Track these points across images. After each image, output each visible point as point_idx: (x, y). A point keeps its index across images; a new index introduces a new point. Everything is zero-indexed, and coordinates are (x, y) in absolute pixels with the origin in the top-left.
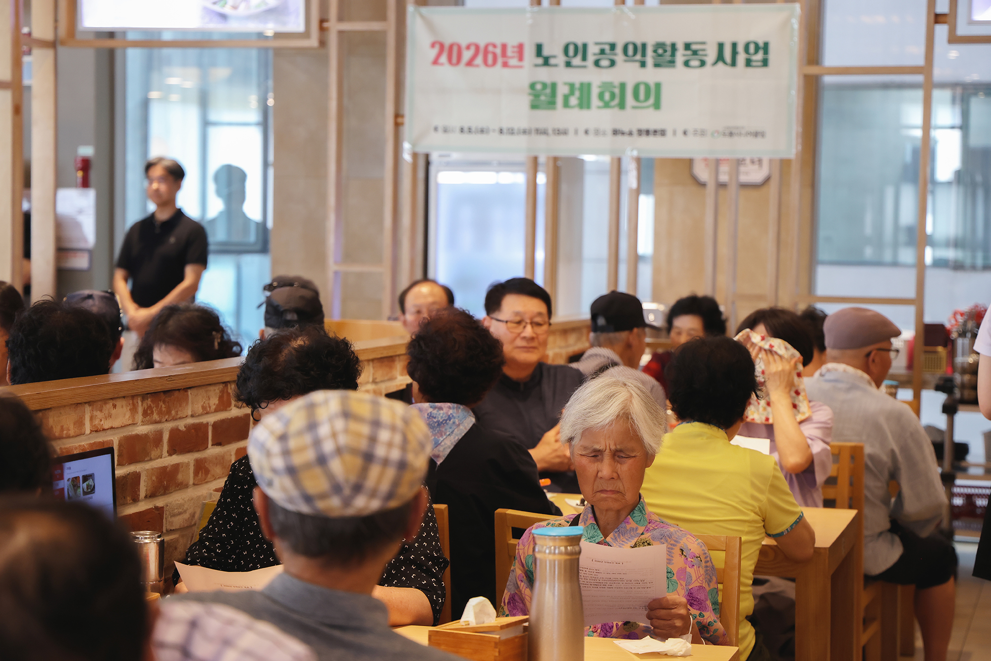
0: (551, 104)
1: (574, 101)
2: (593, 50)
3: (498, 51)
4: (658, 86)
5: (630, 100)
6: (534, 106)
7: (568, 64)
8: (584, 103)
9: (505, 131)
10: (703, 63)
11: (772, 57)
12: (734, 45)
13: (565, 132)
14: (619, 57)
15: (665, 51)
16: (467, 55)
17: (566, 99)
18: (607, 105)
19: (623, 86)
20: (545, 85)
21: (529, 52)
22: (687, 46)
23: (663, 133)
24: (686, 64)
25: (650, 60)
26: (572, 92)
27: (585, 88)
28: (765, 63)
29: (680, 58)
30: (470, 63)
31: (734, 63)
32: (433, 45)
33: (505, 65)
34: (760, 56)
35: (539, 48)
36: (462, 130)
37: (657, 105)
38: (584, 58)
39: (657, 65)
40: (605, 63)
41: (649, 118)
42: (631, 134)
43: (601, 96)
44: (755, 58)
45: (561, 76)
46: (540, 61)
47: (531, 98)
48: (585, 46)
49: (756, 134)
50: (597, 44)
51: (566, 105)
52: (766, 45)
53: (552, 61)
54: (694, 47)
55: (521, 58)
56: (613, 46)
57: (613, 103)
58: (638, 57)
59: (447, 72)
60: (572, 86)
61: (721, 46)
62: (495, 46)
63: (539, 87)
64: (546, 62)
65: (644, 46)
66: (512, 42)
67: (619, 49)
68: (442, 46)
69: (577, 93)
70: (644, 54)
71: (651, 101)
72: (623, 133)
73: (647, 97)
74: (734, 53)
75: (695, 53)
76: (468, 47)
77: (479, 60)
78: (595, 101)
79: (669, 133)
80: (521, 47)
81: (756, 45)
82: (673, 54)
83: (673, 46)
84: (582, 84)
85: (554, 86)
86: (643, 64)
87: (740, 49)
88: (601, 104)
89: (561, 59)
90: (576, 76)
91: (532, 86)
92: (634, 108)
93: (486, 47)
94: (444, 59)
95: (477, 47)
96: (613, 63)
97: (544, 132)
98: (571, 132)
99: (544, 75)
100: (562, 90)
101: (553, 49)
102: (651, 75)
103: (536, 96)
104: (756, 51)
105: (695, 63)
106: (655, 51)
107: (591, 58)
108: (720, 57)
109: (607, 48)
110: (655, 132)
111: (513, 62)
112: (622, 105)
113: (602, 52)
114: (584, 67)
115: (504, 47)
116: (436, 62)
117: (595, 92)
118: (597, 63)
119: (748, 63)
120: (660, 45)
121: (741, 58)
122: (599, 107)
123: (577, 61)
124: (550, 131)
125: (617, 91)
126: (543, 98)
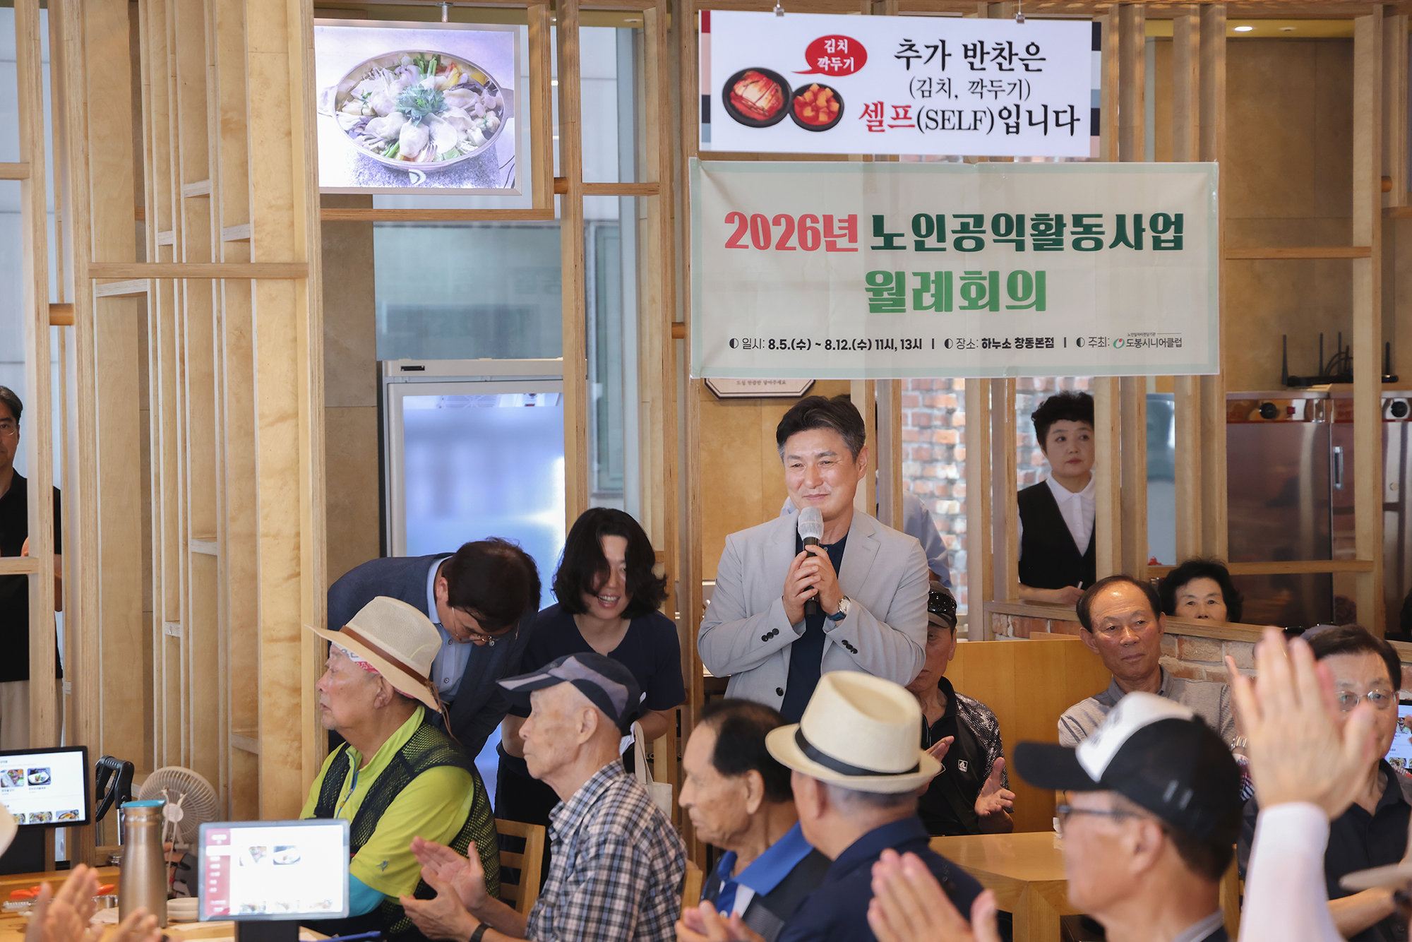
0: (897, 304)
1: (928, 299)
2: (952, 225)
3: (820, 226)
4: (1041, 275)
5: (1004, 298)
6: (874, 308)
7: (920, 246)
8: (943, 304)
9: (834, 344)
10: (1099, 245)
11: (1186, 235)
12: (1138, 218)
13: (918, 345)
14: (988, 237)
15: (1049, 227)
16: (777, 232)
17: (918, 295)
18: (973, 305)
19: (994, 276)
20: (887, 276)
21: (864, 228)
22: (1077, 220)
23: (1049, 343)
24: (1077, 245)
25: (1029, 241)
26: (925, 288)
27: (944, 279)
28: (1178, 244)
29: (1068, 238)
30: (781, 245)
31: (1138, 245)
32: (730, 219)
33: (831, 247)
34: (1170, 235)
35: (878, 222)
36: (772, 344)
37: (1040, 305)
38: (941, 238)
39: (1037, 247)
40: (970, 244)
41: (1030, 323)
42: (1007, 345)
43: (965, 292)
44: (1163, 236)
45: (910, 263)
46: (880, 241)
47: (871, 295)
48: (941, 218)
49: (1170, 343)
50: (955, 216)
51: (918, 305)
52: (1179, 217)
53: (897, 242)
54: (1086, 221)
55: (853, 238)
56: (979, 220)
57: (981, 303)
58: (1013, 236)
59: (751, 259)
60: (924, 277)
61: (1121, 219)
62: (814, 219)
63: (879, 279)
64: (889, 244)
65: (1021, 218)
66: (840, 214)
67: (987, 225)
68: (742, 218)
69: (933, 287)
70: (1021, 232)
71: (1033, 298)
72: (997, 345)
73: (1027, 295)
74: (1139, 230)
75: (1088, 229)
76: (777, 221)
77: (794, 241)
78: (958, 300)
79: (1058, 343)
80: (852, 220)
81: (1166, 217)
82: (1059, 232)
83: (1059, 218)
84: (938, 274)
85: (900, 276)
86: (1020, 246)
87: (1146, 224)
88: (966, 303)
89: (909, 239)
90: (931, 263)
91: (871, 277)
92: (1009, 307)
93: (803, 219)
94: (747, 239)
95: (789, 220)
96: (980, 245)
97: (889, 345)
98: (926, 344)
99: (886, 261)
100: (912, 283)
101: (898, 223)
102: (1031, 261)
103: (877, 292)
104: (1166, 230)
105: (1088, 244)
106: (1035, 227)
107: (950, 238)
108: (1121, 237)
109: (971, 221)
110: (1039, 341)
111: (843, 243)
112: (994, 305)
113: (965, 227)
114: (944, 250)
115: (828, 220)
116: (732, 243)
117: (957, 285)
118: (958, 245)
119: (1157, 244)
120: (1041, 218)
121: (1148, 236)
122: (962, 308)
123: (931, 241)
124: (898, 344)
125: (986, 283)
126: (886, 295)
